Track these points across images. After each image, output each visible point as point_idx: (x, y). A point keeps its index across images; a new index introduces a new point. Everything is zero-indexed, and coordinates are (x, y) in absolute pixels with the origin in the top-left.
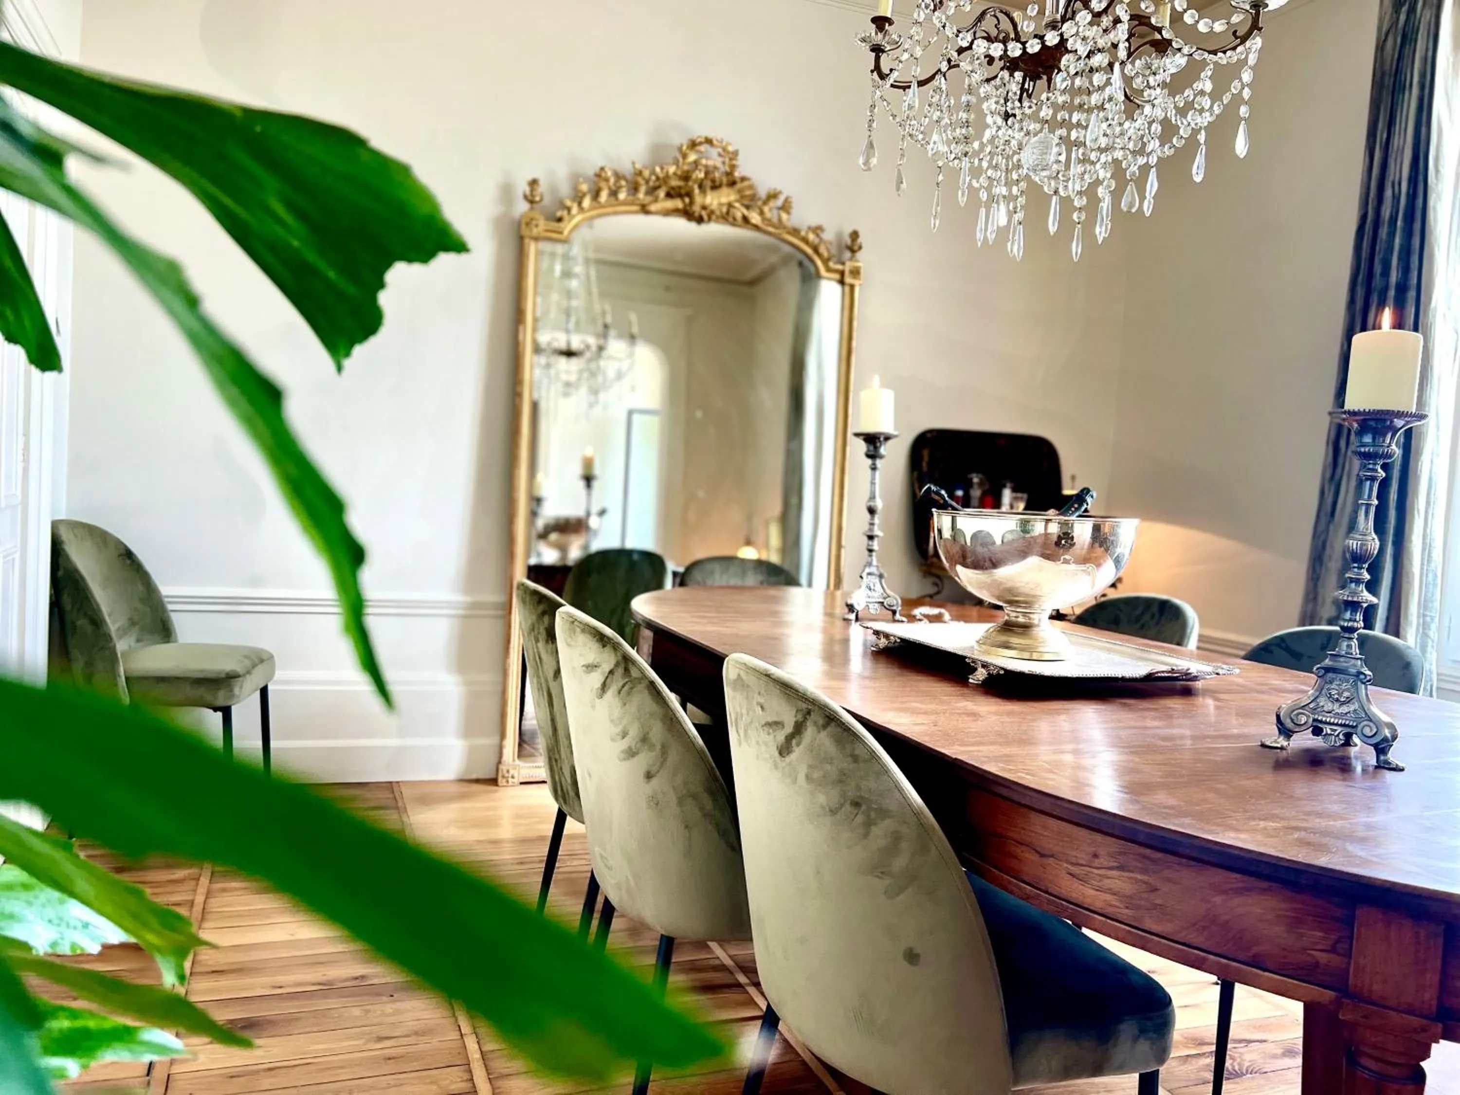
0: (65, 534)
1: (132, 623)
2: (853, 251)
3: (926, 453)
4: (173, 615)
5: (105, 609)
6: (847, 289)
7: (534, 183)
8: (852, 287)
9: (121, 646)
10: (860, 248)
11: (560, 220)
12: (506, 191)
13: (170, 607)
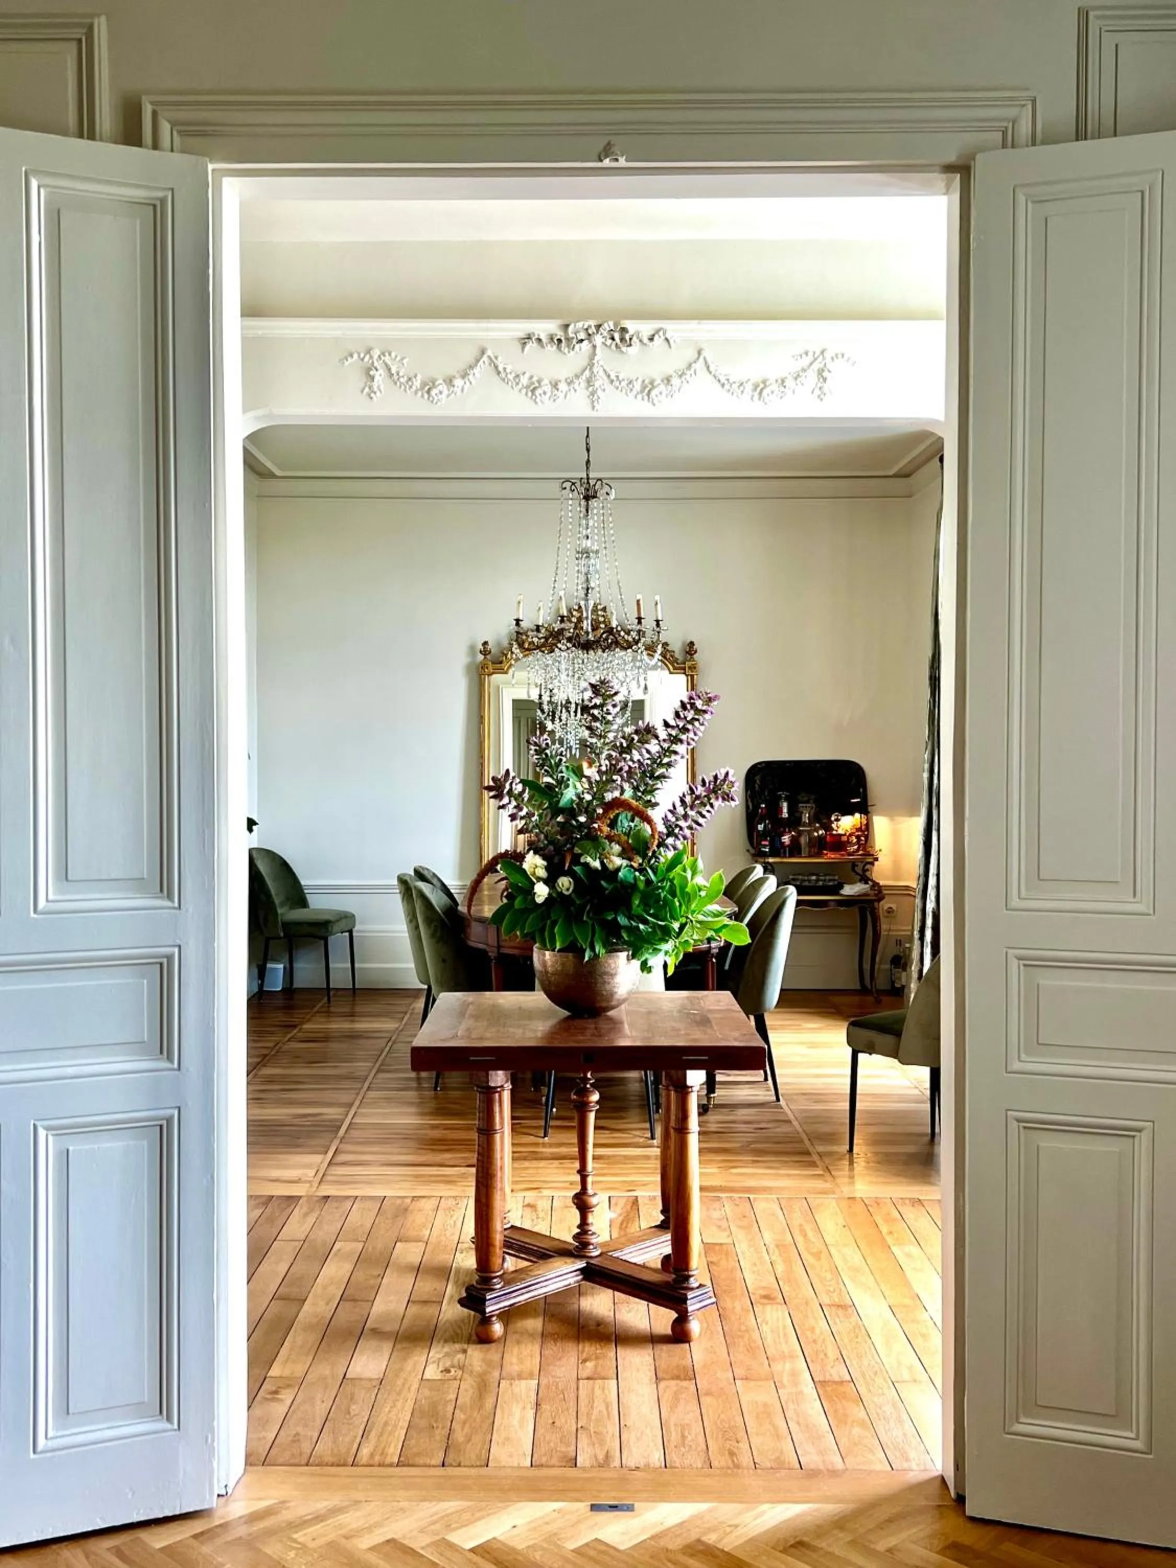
0: (255, 855)
1: (288, 899)
2: (691, 655)
3: (758, 779)
4: (308, 896)
5: (273, 892)
6: (689, 678)
7: (485, 643)
8: (692, 676)
9: (280, 911)
10: (696, 652)
11: (501, 662)
12: (472, 648)
13: (306, 891)
